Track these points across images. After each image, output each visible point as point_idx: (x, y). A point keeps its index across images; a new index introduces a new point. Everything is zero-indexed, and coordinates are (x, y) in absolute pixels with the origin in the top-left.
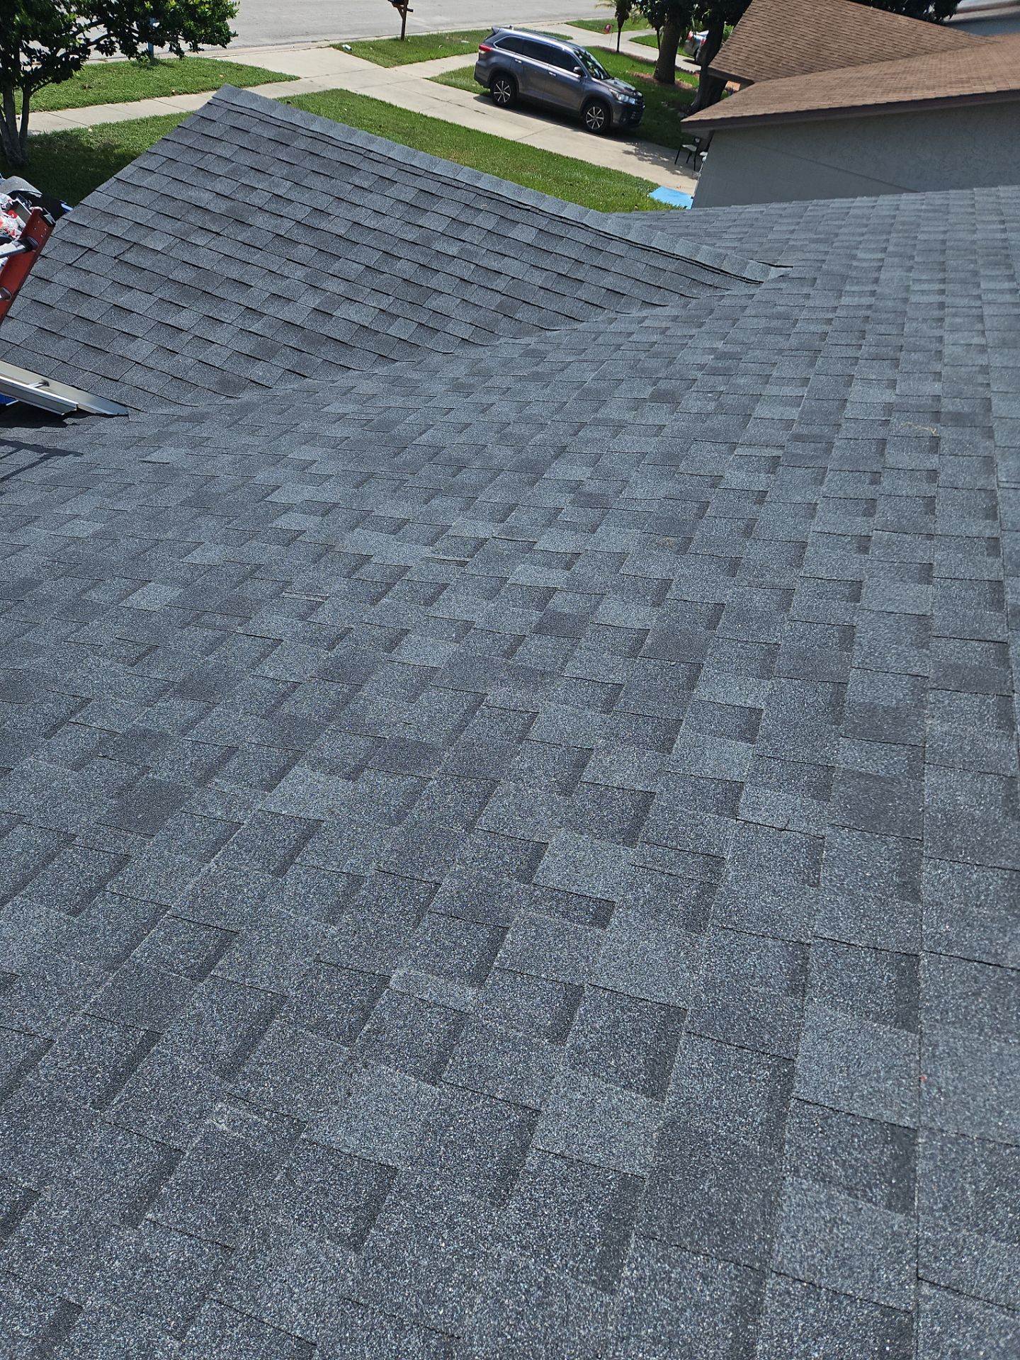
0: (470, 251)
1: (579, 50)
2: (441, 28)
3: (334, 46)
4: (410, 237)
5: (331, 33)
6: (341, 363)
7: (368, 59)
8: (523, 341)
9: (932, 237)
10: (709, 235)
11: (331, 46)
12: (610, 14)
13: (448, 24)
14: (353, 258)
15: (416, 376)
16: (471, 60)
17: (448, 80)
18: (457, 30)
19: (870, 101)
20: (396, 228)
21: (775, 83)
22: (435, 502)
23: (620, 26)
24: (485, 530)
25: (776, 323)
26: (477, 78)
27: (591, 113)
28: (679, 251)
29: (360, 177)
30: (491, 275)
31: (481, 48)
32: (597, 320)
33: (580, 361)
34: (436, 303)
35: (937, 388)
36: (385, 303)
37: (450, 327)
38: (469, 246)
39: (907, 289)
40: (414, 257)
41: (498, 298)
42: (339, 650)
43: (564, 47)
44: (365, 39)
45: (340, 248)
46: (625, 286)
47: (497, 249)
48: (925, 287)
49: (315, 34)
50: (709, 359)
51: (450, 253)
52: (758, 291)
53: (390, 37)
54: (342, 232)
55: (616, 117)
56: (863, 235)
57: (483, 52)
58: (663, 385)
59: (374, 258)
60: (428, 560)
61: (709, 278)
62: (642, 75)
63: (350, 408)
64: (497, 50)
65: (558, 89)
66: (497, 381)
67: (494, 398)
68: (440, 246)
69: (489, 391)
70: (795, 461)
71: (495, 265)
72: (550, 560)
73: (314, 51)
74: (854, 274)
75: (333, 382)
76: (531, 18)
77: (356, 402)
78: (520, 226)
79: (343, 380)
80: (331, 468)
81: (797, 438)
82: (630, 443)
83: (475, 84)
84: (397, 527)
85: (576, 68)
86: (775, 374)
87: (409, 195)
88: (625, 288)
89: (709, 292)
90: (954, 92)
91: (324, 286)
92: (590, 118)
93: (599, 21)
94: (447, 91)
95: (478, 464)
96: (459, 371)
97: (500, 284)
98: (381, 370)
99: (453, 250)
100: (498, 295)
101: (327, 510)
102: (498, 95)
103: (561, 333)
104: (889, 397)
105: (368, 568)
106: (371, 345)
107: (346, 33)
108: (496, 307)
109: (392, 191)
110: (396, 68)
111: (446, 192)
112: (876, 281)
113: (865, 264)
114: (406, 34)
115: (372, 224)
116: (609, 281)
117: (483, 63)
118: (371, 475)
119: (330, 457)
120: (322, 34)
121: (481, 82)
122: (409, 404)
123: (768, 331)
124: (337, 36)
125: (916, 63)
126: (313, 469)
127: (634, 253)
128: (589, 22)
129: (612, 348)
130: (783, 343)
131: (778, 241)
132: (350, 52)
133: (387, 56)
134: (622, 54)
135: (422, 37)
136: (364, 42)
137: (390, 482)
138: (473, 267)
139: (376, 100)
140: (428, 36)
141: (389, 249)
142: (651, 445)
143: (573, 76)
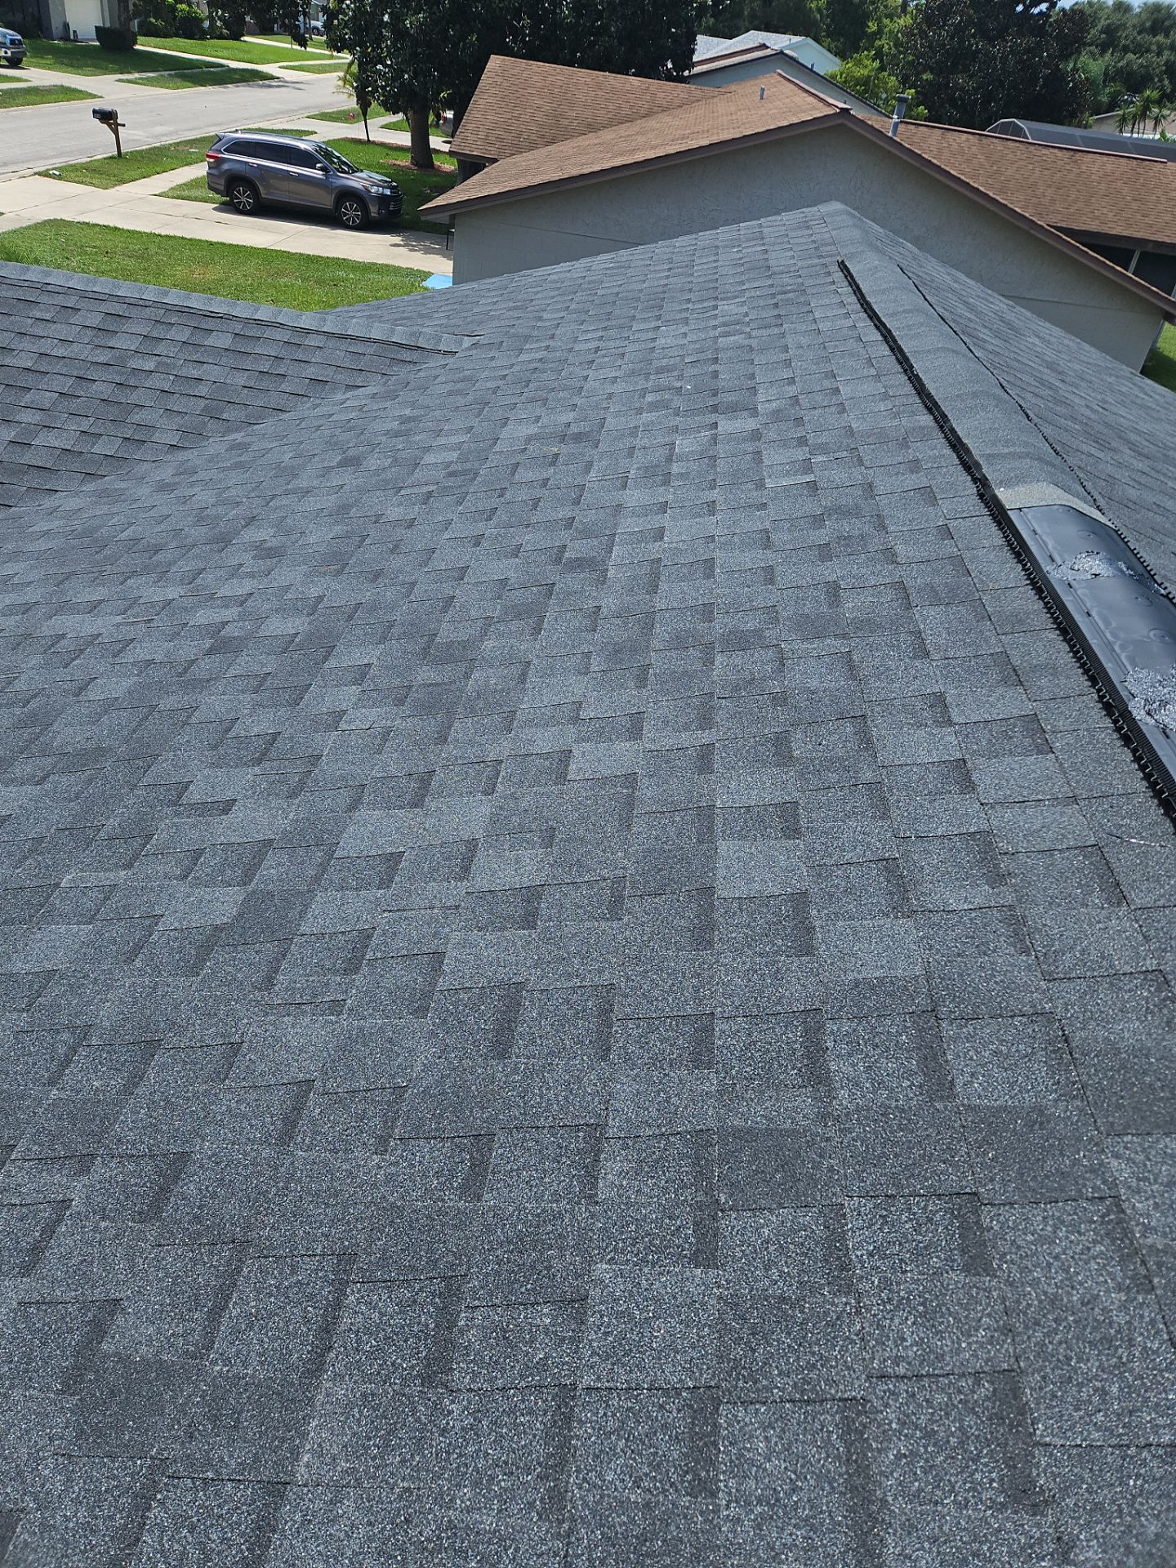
0: (168, 364)
1: (320, 147)
2: (163, 139)
3: (39, 174)
4: (101, 359)
5: (34, 160)
6: (47, 487)
7: (82, 183)
8: (231, 437)
9: (609, 291)
10: (421, 316)
11: (35, 174)
12: (352, 103)
13: (171, 134)
14: (45, 387)
15: (123, 485)
16: (201, 170)
17: (180, 193)
18: (183, 139)
19: (597, 168)
20: (86, 353)
21: (518, 158)
22: (130, 582)
23: (365, 114)
24: (172, 593)
25: (459, 386)
26: (211, 188)
27: (346, 208)
28: (375, 334)
29: (41, 310)
30: (192, 383)
31: (208, 156)
32: (304, 409)
33: (281, 446)
34: (137, 417)
35: (570, 416)
36: (85, 425)
37: (157, 437)
38: (165, 359)
39: (576, 340)
40: (109, 378)
41: (203, 403)
42: (33, 705)
43: (302, 145)
44: (76, 162)
45: (29, 380)
46: (327, 374)
47: (194, 358)
48: (589, 336)
49: (14, 163)
50: (395, 425)
51: (147, 369)
52: (452, 360)
53: (105, 156)
54: (29, 364)
55: (374, 210)
56: (554, 297)
57: (211, 160)
58: (350, 453)
59: (67, 385)
60: (118, 625)
61: (406, 355)
62: (398, 162)
63: (55, 524)
64: (227, 156)
65: (302, 188)
66: (201, 475)
67: (196, 490)
68: (134, 363)
69: (192, 485)
70: (445, 491)
71: (195, 373)
72: (227, 602)
73: (16, 182)
74: (535, 333)
75: (40, 505)
76: (267, 115)
77: (62, 518)
78: (214, 333)
79: (49, 502)
80: (34, 575)
81: (450, 474)
82: (312, 503)
83: (211, 194)
84: (93, 607)
85: (318, 165)
86: (446, 428)
87: (95, 320)
88: (328, 375)
89: (410, 367)
90: (671, 150)
91: (17, 418)
92: (345, 215)
93: (344, 111)
94: (180, 205)
95: (174, 545)
96: (166, 474)
97: (203, 390)
98: (89, 487)
99: (150, 365)
100: (201, 400)
101: (27, 608)
102: (240, 203)
103: (268, 426)
104: (533, 430)
105: (63, 643)
106: (76, 466)
107: (52, 157)
108: (202, 410)
109: (77, 319)
110: (117, 188)
111: (134, 312)
112: (553, 337)
113: (548, 324)
114: (123, 150)
115: (60, 352)
116: (311, 371)
117: (214, 171)
118: (74, 573)
119: (32, 567)
120: (23, 162)
121: (217, 191)
122: (115, 510)
123: (450, 393)
124: (42, 162)
125: (652, 123)
126: (16, 580)
127: (332, 343)
128: (333, 112)
129: (313, 430)
130: (461, 401)
131: (481, 313)
132: (59, 178)
133: (104, 176)
134: (374, 143)
135: (142, 151)
136: (75, 165)
137: (90, 575)
138: (172, 378)
139: (98, 225)
140: (150, 149)
141: (81, 374)
142: (331, 501)
143: (317, 173)
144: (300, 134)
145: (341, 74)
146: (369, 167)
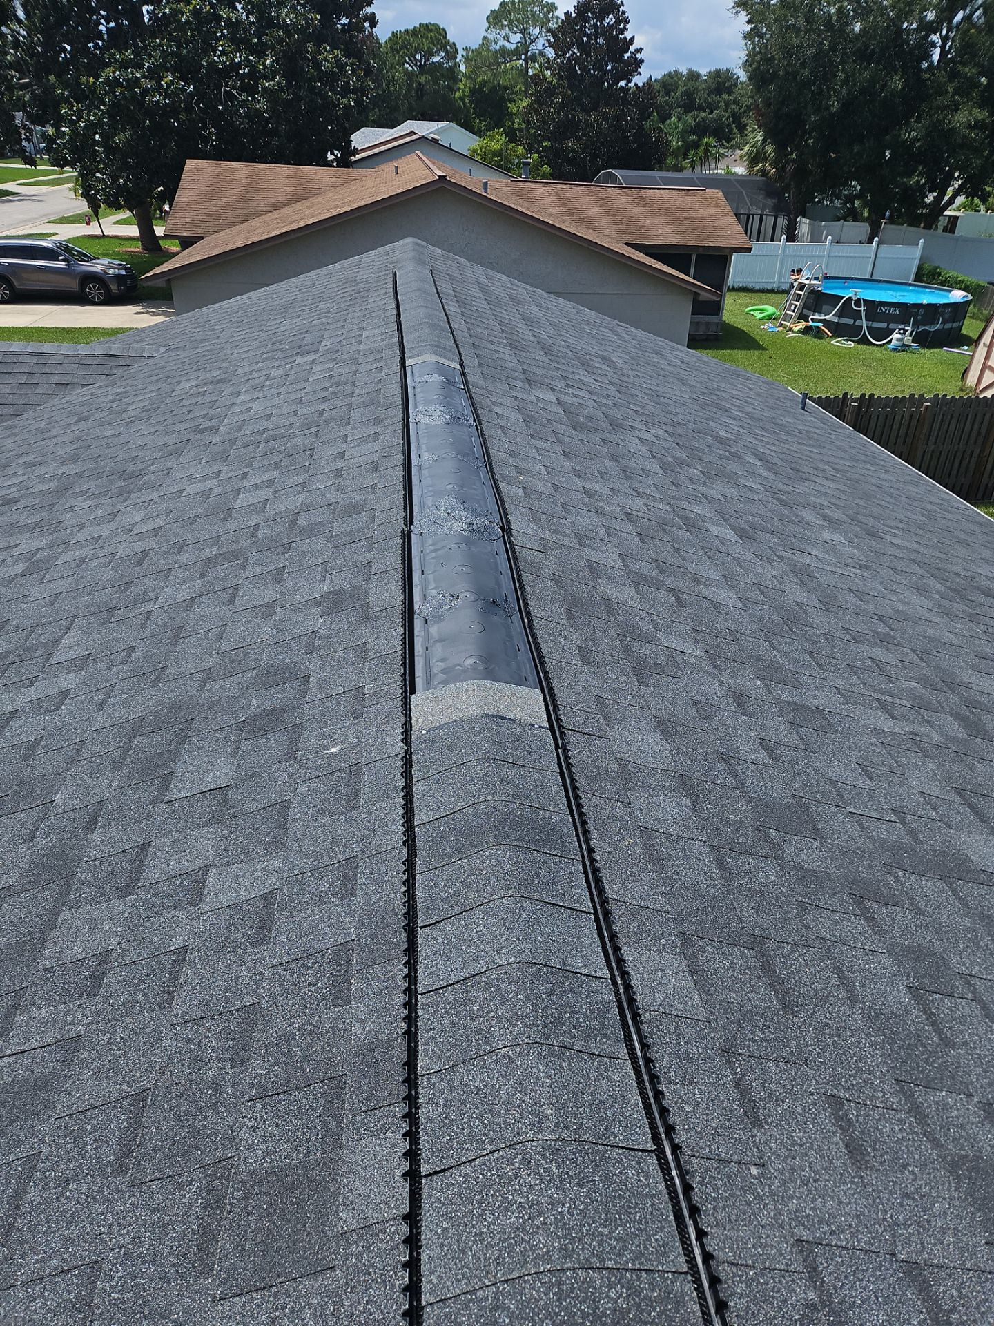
1: (61, 244)
9: (259, 308)
12: (82, 206)
23: (96, 214)
25: (154, 372)
27: (90, 289)
33: (38, 421)
35: (218, 373)
39: (232, 336)
43: (45, 244)
52: (152, 360)
55: (114, 288)
58: (84, 415)
62: (130, 249)
65: (50, 277)
70: (139, 418)
76: (12, 224)
81: (143, 411)
82: (59, 440)
85: (60, 258)
86: (144, 392)
88: (68, 380)
89: (125, 368)
92: (90, 294)
93: (80, 214)
104: (195, 382)
112: (218, 337)
128: (69, 216)
134: (108, 236)
142: (71, 437)
143: (60, 264)
144: (43, 236)
145: (71, 185)
146: (106, 255)
